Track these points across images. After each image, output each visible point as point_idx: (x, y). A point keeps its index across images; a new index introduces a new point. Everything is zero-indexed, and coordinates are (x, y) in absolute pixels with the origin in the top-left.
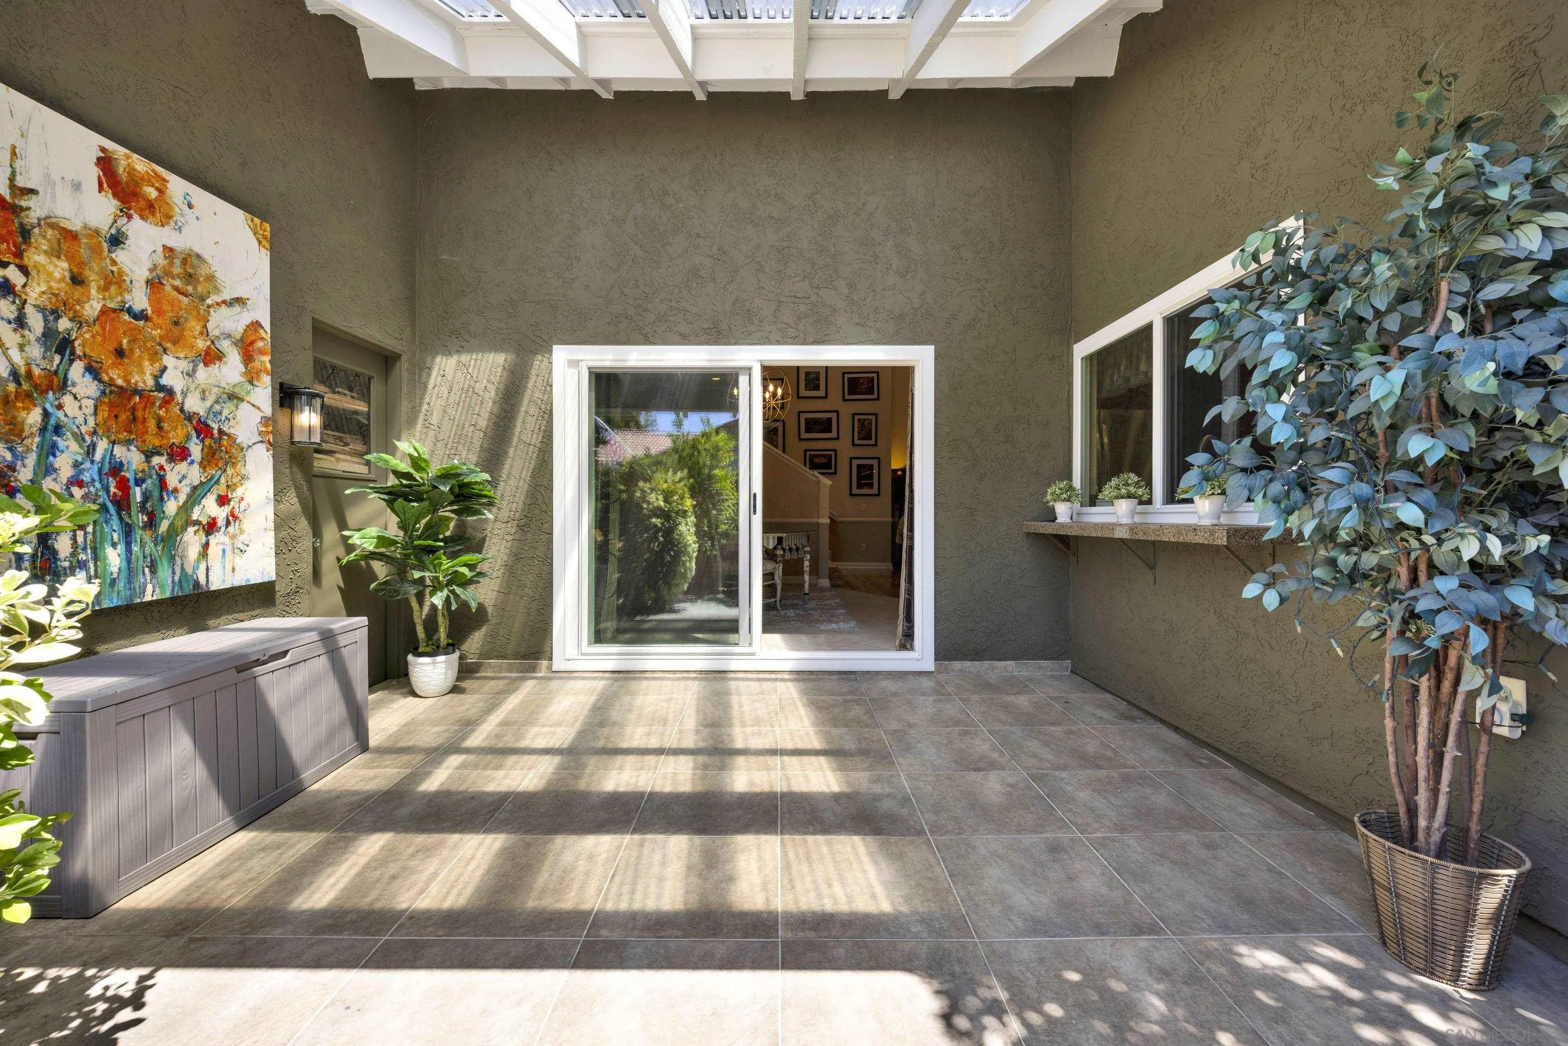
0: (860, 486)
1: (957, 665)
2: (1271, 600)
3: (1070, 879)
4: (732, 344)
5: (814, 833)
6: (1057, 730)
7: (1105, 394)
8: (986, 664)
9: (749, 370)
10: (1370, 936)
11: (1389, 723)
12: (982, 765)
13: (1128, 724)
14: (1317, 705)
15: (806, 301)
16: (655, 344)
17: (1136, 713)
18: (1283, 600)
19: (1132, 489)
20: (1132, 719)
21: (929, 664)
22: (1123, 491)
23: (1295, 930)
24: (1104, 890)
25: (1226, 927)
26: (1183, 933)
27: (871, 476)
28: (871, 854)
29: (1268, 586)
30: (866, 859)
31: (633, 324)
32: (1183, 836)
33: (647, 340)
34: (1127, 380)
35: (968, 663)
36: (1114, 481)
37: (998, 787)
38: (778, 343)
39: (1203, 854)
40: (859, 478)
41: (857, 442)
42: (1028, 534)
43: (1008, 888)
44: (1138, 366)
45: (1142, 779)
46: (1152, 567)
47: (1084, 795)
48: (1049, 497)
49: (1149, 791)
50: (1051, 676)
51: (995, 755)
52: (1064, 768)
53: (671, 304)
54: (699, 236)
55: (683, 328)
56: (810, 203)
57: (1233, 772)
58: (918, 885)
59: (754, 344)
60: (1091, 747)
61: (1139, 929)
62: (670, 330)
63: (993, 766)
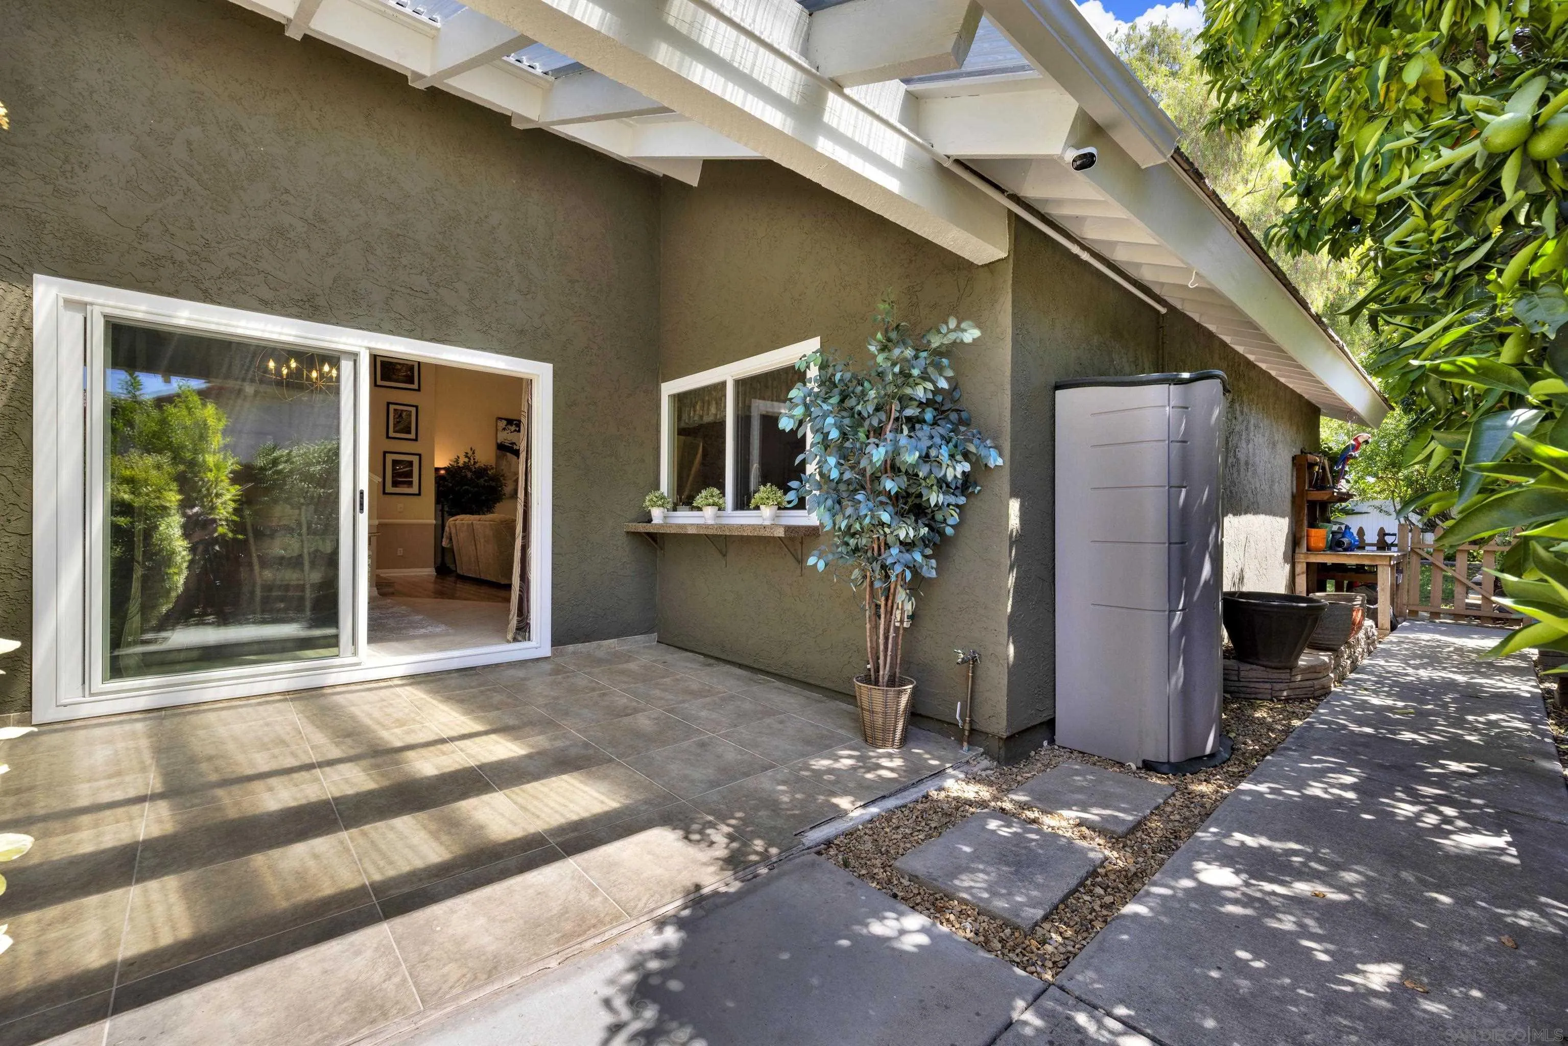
0: (395, 484)
1: (571, 648)
2: (821, 566)
3: (718, 757)
4: (333, 324)
5: (529, 782)
6: (668, 680)
7: (683, 425)
8: (594, 644)
9: (354, 357)
10: (859, 741)
11: (868, 626)
12: (629, 712)
13: (709, 669)
14: (824, 631)
15: (424, 296)
16: (220, 304)
17: (712, 661)
18: (826, 565)
19: (716, 500)
20: (709, 665)
21: (546, 650)
22: (711, 501)
23: (831, 747)
24: (739, 757)
25: (803, 755)
26: (785, 763)
27: (410, 474)
28: (581, 782)
29: (819, 558)
30: (582, 786)
31: (184, 274)
32: (768, 721)
33: (207, 296)
34: (701, 417)
35: (580, 645)
36: (704, 493)
37: (647, 722)
38: (391, 332)
39: (781, 726)
40: (395, 474)
41: (391, 434)
42: (628, 533)
43: (687, 772)
44: (708, 409)
45: (732, 698)
46: (724, 555)
47: (704, 714)
48: (647, 503)
49: (739, 703)
50: (644, 647)
51: (634, 704)
52: (684, 702)
53: (245, 261)
54: (287, 191)
55: (268, 295)
56: (429, 198)
57: (778, 684)
58: (630, 787)
59: (361, 329)
60: (695, 686)
61: (765, 769)
62: (245, 292)
63: (636, 711)
